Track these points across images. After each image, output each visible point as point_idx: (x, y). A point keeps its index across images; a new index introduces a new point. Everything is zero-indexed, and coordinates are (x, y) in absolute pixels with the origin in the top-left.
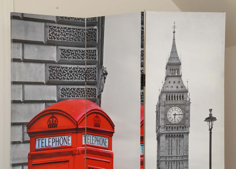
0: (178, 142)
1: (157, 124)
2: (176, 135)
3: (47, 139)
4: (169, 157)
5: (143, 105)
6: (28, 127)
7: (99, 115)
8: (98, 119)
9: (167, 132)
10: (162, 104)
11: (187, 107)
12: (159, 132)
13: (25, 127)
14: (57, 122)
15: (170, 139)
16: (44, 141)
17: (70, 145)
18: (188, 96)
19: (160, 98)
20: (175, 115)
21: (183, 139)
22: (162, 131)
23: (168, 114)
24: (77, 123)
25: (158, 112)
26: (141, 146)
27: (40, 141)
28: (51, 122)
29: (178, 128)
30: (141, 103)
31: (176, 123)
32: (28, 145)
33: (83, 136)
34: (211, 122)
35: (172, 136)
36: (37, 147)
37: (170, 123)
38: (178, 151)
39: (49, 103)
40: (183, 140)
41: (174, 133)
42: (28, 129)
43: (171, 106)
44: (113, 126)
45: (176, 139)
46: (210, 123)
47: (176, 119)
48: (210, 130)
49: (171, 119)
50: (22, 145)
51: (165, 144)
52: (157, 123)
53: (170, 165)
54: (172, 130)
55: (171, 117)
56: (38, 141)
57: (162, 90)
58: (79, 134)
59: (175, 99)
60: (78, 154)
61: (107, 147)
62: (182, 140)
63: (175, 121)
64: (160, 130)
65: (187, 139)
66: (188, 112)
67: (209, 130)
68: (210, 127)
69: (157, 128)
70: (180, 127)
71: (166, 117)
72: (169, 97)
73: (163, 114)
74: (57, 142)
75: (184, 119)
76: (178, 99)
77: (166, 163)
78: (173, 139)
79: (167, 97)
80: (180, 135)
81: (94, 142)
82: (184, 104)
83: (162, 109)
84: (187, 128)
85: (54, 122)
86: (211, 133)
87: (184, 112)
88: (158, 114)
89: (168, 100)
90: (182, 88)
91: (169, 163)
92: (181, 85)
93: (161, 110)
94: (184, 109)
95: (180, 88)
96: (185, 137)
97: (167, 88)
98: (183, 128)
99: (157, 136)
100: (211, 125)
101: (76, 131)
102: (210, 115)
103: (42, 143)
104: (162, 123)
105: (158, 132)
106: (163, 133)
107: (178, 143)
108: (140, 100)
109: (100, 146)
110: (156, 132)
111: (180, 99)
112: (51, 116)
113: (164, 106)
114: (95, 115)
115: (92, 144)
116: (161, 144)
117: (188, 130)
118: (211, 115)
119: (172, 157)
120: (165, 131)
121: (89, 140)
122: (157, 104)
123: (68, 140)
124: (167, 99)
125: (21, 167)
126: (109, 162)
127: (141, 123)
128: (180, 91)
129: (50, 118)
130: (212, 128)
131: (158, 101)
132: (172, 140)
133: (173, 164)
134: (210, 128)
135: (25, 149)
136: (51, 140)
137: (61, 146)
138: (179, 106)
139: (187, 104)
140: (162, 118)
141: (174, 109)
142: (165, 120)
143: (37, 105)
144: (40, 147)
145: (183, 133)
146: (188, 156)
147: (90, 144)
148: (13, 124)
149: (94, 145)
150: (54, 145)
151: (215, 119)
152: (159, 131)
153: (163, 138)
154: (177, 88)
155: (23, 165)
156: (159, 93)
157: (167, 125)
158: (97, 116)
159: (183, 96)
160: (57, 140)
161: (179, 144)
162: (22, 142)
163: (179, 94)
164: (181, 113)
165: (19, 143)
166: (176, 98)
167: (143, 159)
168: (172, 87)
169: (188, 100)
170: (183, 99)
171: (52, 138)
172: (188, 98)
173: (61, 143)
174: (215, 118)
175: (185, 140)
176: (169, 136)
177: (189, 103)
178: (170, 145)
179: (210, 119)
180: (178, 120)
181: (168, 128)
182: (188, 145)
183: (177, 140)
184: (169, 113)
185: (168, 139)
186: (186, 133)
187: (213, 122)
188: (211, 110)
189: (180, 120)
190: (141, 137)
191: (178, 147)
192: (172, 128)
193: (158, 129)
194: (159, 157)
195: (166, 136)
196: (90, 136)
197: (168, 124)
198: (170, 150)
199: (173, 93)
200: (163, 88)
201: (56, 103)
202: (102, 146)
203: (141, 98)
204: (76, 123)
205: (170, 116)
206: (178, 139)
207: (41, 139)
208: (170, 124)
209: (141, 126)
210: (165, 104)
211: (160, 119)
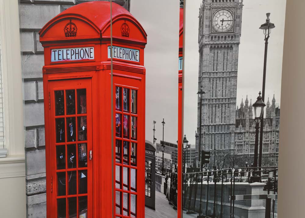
0: (226, 55)
1: (200, 33)
2: (223, 46)
3: (65, 50)
4: (213, 73)
5: (183, 8)
6: (41, 34)
7: (127, 22)
8: (127, 27)
9: (212, 43)
10: (207, 8)
11: (239, 11)
12: (202, 43)
13: (37, 35)
14: (76, 30)
15: (216, 51)
16: (61, 53)
17: (93, 58)
20: (223, 21)
21: (232, 52)
22: (206, 42)
23: (214, 20)
24: (101, 31)
25: (201, 18)
26: (180, 59)
27: (57, 53)
28: (69, 30)
29: (225, 37)
30: (180, 6)
31: (224, 31)
32: (42, 57)
33: (108, 48)
34: (267, 30)
35: (218, 47)
36: (53, 60)
37: (216, 31)
38: (225, 66)
39: (65, 6)
40: (232, 53)
41: (220, 44)
42: (41, 37)
43: (218, 9)
44: (145, 35)
45: (223, 51)
46: (266, 31)
47: (224, 26)
48: (266, 39)
49: (218, 26)
50: (35, 57)
51: (209, 57)
52: (200, 31)
53: (215, 82)
54: (219, 40)
55: (217, 24)
56: (54, 52)
58: (103, 46)
60: (103, 70)
61: (138, 61)
62: (231, 52)
63: (222, 29)
64: (204, 40)
65: (237, 51)
66: (239, 18)
67: (265, 40)
68: (265, 36)
69: (200, 37)
70: (229, 37)
71: (212, 23)
73: (208, 20)
74: (77, 55)
75: (234, 27)
77: (210, 81)
78: (219, 52)
80: (228, 47)
81: (121, 56)
82: (235, 7)
83: (207, 13)
84: (237, 38)
85: (72, 30)
86: (266, 44)
87: (234, 17)
88: (201, 20)
91: (213, 81)
93: (205, 15)
94: (235, 13)
96: (234, 49)
98: (232, 37)
99: (200, 47)
100: (268, 33)
101: (100, 42)
102: (267, 20)
103: (59, 55)
104: (206, 31)
105: (201, 43)
106: (207, 44)
107: (225, 56)
108: (179, 2)
109: (129, 60)
110: (199, 43)
111: (230, 1)
112: (68, 22)
113: (210, 10)
114: (123, 22)
115: (119, 58)
116: (205, 57)
117: (239, 40)
119: (217, 73)
120: (209, 42)
121: (116, 53)
122: (201, 6)
123: (90, 53)
125: (35, 82)
126: (140, 80)
127: (180, 31)
129: (67, 25)
130: (268, 37)
131: (202, 3)
132: (218, 52)
133: (218, 82)
134: (266, 37)
135: (39, 62)
136: (69, 52)
137: (82, 60)
138: (229, 9)
139: (238, 7)
140: (206, 25)
141: (221, 14)
142: (210, 27)
143: (51, 7)
144: (57, 60)
145: (231, 44)
146: (237, 72)
147: (116, 58)
148: (23, 31)
149: (122, 59)
150: (74, 58)
151: (273, 26)
152: (202, 41)
153: (206, 50)
155: (37, 80)
157: (212, 34)
158: (125, 24)
160: (77, 52)
161: (226, 58)
162: (34, 53)
164: (231, 18)
165: (31, 53)
167: (182, 75)
169: (240, 1)
171: (70, 49)
173: (82, 56)
174: (273, 24)
175: (234, 52)
177: (242, 6)
178: (216, 58)
179: (267, 27)
180: (226, 28)
181: (214, 37)
182: (237, 58)
183: (224, 52)
185: (213, 51)
186: (236, 44)
187: (270, 29)
188: (268, 15)
189: (229, 27)
190: (179, 48)
191: (225, 61)
192: (219, 37)
193: (201, 39)
194: (201, 73)
195: (211, 47)
196: (117, 48)
197: (213, 32)
198: (215, 65)
201: (75, 5)
202: (132, 60)
204: (99, 32)
205: (216, 23)
206: (226, 51)
207: (57, 50)
208: (217, 32)
209: (180, 36)
210: (210, 7)
211: (204, 26)
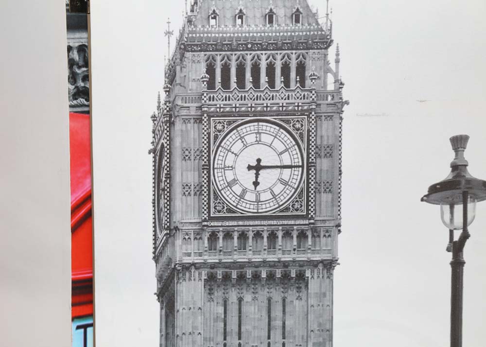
0: (277, 312)
1: (160, 220)
2: (264, 275)
9: (212, 259)
10: (184, 112)
11: (325, 128)
12: (170, 260)
15: (233, 296)
18: (333, 66)
19: (171, 76)
20: (258, 167)
21: (304, 298)
22: (189, 255)
23: (218, 163)
25: (161, 155)
26: (78, 327)
29: (273, 236)
30: (71, 106)
31: (264, 209)
34: (458, 209)
35: (241, 277)
37: (230, 210)
40: (303, 302)
41: (250, 263)
43: (235, 118)
45: (263, 294)
46: (452, 213)
47: (264, 191)
48: (457, 248)
49: (237, 189)
51: (205, 319)
52: (160, 210)
54: (243, 247)
55: (235, 181)
57: (182, 35)
59: (256, 83)
62: (299, 298)
63: (258, 201)
64: (177, 248)
65: (326, 296)
66: (330, 155)
67: (448, 250)
68: (451, 232)
69: (160, 236)
70: (287, 234)
71: (209, 177)
72: (226, 69)
73: (190, 164)
75: (308, 192)
76: (272, 83)
78: (248, 297)
79: (211, 70)
80: (286, 276)
82: (310, 111)
83: (187, 135)
84: (323, 240)
86: (457, 265)
87: (308, 154)
88: (164, 163)
89: (218, 85)
90: (297, 21)
92: (292, 7)
93: (177, 142)
94: (309, 136)
95: (288, 22)
96: (314, 285)
97: (213, 22)
98: (302, 235)
99: (160, 279)
100: (461, 220)
102: (455, 167)
104: (186, 211)
105: (163, 260)
106: (194, 264)
107: (273, 315)
108: (65, 87)
110: (156, 259)
111: (287, 83)
113: (199, 120)
116: (183, 321)
117: (333, 250)
118: (458, 168)
120: (200, 255)
122: (159, 107)
124: (211, 85)
127: (75, 210)
128: (285, 38)
130: (465, 236)
131: (163, 96)
132: (240, 300)
134: (456, 238)
139: (324, 108)
140: (185, 186)
141: (250, 139)
142: (201, 194)
145: (301, 266)
152: (168, 252)
153: (191, 291)
154: (271, 21)
156: (167, 50)
157: (216, 224)
159: (301, 69)
161: (278, 323)
163: (279, 57)
164: (293, 157)
166: (264, 78)
168: (241, 17)
169: (331, 87)
170: (302, 82)
172: (330, 78)
175: (312, 301)
176: (227, 277)
177: (339, 106)
178: (233, 326)
179: (458, 193)
180: (274, 196)
181: (221, 235)
182: (328, 327)
183: (269, 300)
184: (221, 159)
185: (218, 294)
186: (321, 267)
187: (470, 206)
188: (459, 143)
189: (285, 195)
190: (74, 282)
191: (277, 335)
192: (243, 236)
193: (166, 242)
195: (211, 278)
197: (218, 215)
199: (248, 49)
200: (190, 21)
203: (73, 78)
205: (230, 175)
206: (277, 295)
208: (232, 214)
209: (75, 229)
210: (200, 108)
211: (178, 190)
